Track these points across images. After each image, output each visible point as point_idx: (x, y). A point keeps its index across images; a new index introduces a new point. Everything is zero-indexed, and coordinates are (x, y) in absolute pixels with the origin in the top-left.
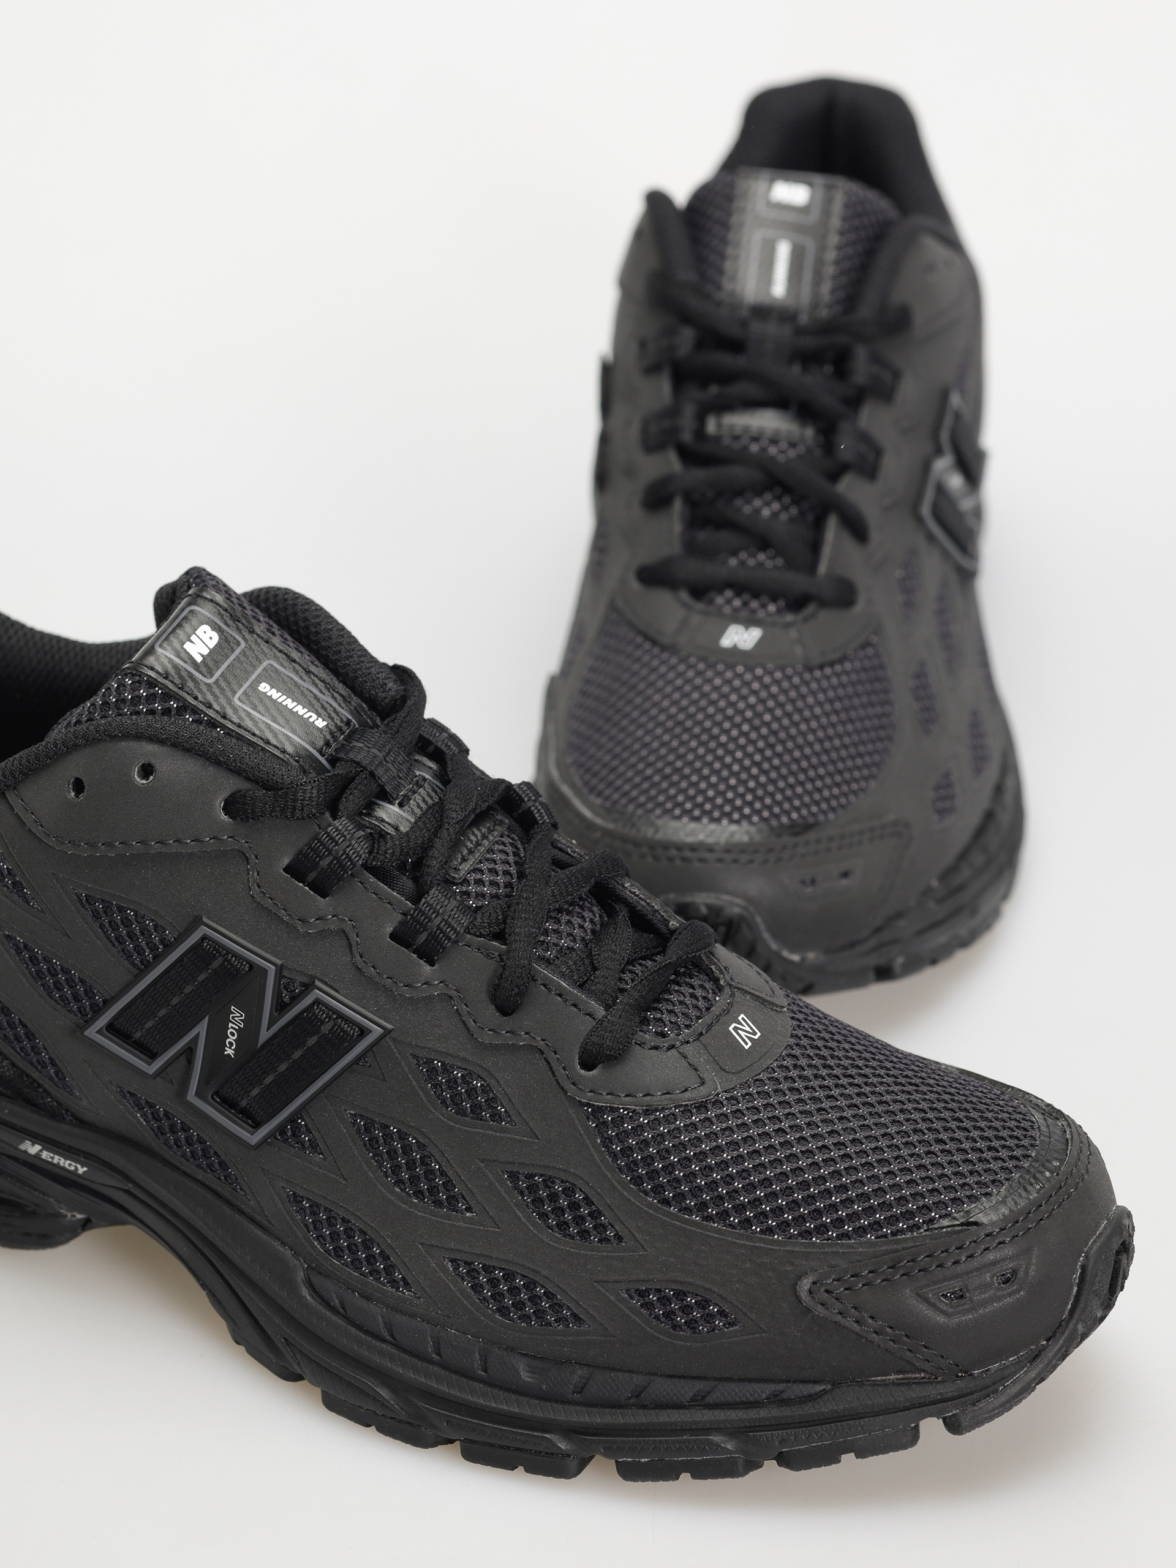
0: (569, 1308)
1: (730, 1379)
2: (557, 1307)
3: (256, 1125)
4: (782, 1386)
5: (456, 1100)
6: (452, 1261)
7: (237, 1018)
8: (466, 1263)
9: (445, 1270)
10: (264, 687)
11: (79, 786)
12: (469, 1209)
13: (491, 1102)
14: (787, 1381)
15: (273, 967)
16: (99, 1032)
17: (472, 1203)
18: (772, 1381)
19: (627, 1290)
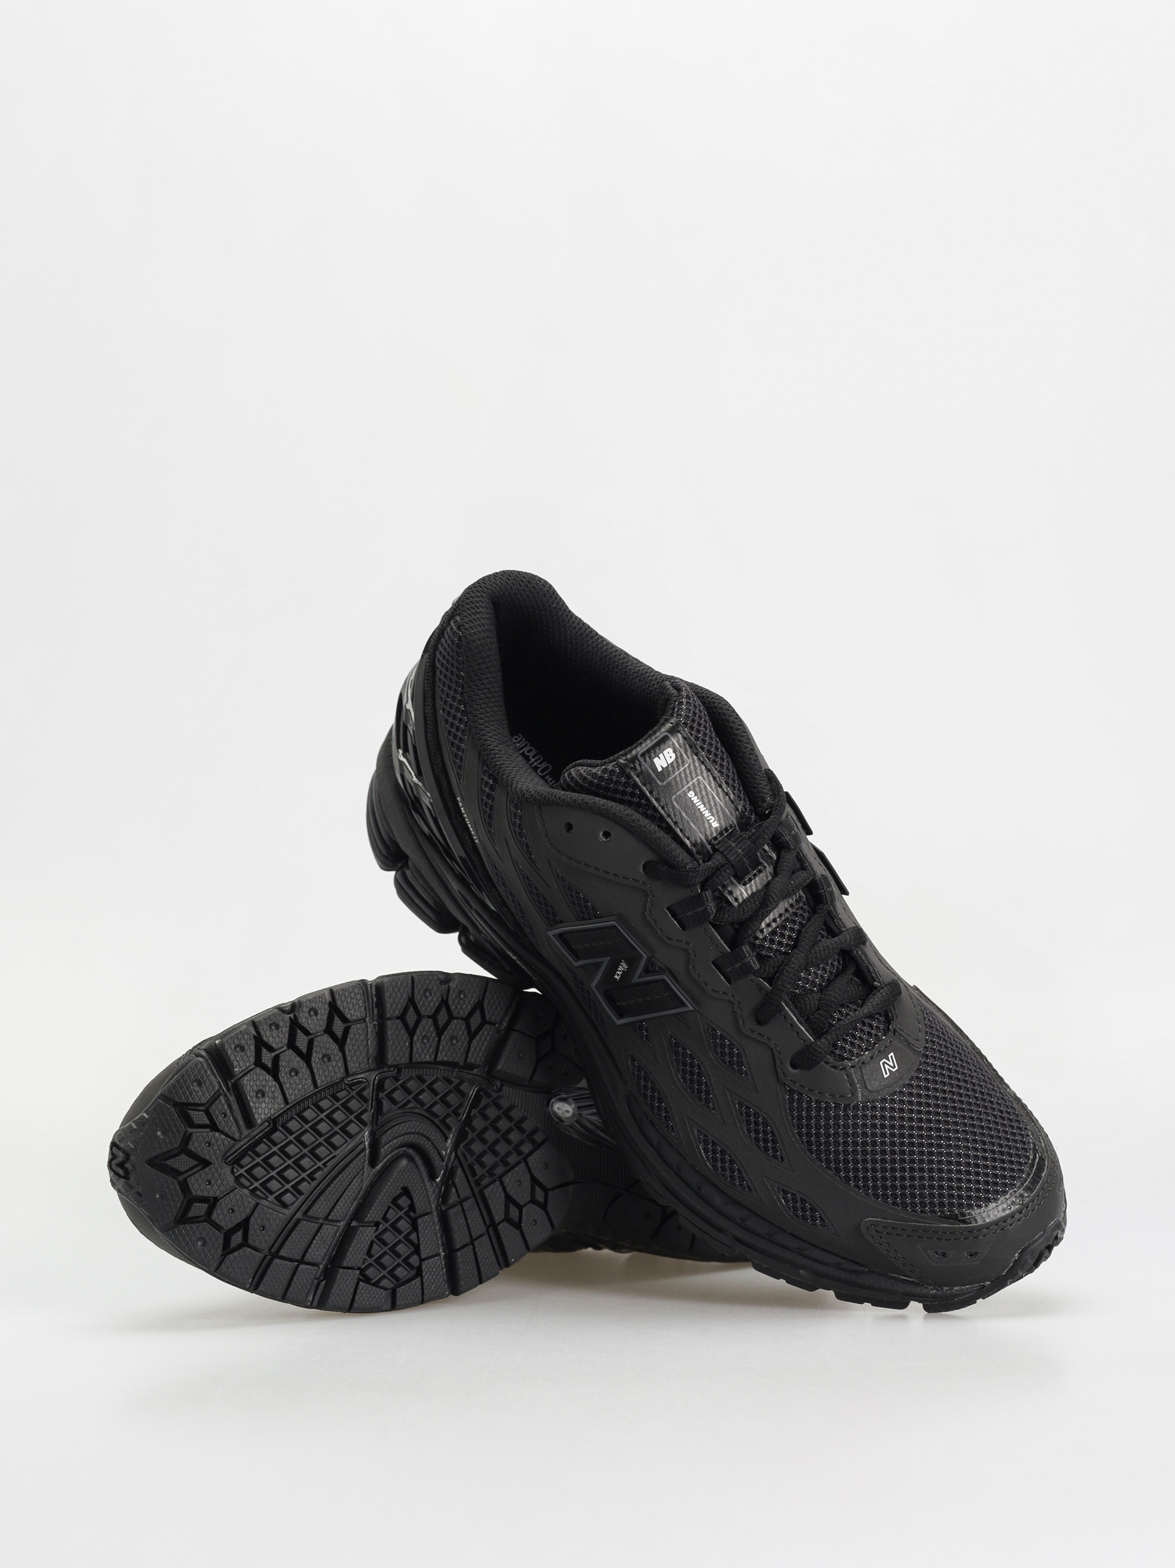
0: (746, 1181)
1: (818, 1247)
2: (742, 1179)
3: (621, 1015)
4: (843, 1261)
5: (723, 1054)
6: (699, 1131)
7: (623, 967)
8: (705, 1135)
9: (693, 1134)
10: (691, 794)
11: (569, 827)
12: (714, 1109)
13: (740, 1063)
14: (847, 1259)
15: (646, 956)
16: (554, 936)
17: (716, 1107)
18: (839, 1256)
19: (778, 1187)
